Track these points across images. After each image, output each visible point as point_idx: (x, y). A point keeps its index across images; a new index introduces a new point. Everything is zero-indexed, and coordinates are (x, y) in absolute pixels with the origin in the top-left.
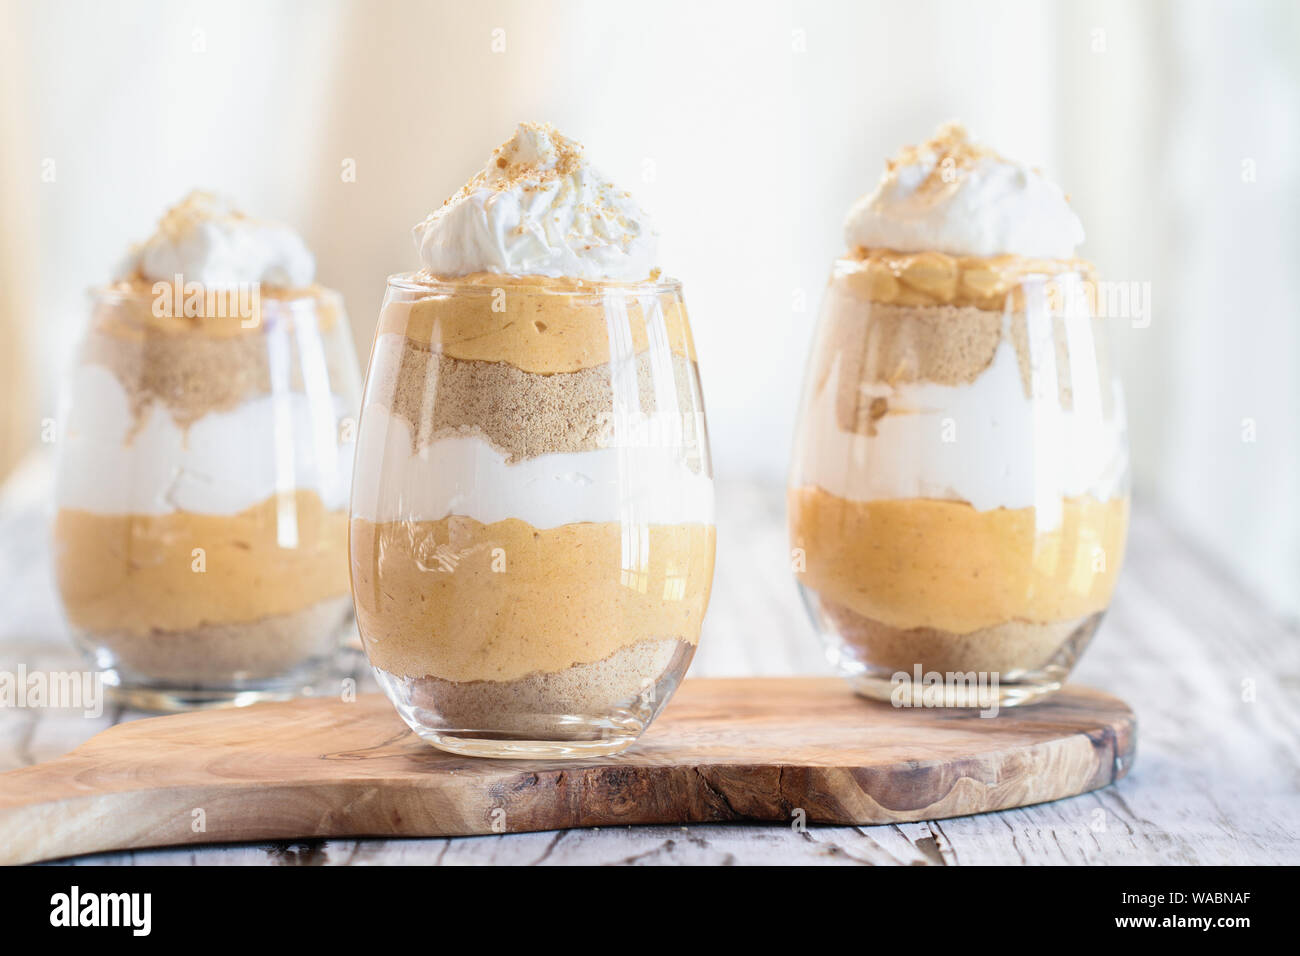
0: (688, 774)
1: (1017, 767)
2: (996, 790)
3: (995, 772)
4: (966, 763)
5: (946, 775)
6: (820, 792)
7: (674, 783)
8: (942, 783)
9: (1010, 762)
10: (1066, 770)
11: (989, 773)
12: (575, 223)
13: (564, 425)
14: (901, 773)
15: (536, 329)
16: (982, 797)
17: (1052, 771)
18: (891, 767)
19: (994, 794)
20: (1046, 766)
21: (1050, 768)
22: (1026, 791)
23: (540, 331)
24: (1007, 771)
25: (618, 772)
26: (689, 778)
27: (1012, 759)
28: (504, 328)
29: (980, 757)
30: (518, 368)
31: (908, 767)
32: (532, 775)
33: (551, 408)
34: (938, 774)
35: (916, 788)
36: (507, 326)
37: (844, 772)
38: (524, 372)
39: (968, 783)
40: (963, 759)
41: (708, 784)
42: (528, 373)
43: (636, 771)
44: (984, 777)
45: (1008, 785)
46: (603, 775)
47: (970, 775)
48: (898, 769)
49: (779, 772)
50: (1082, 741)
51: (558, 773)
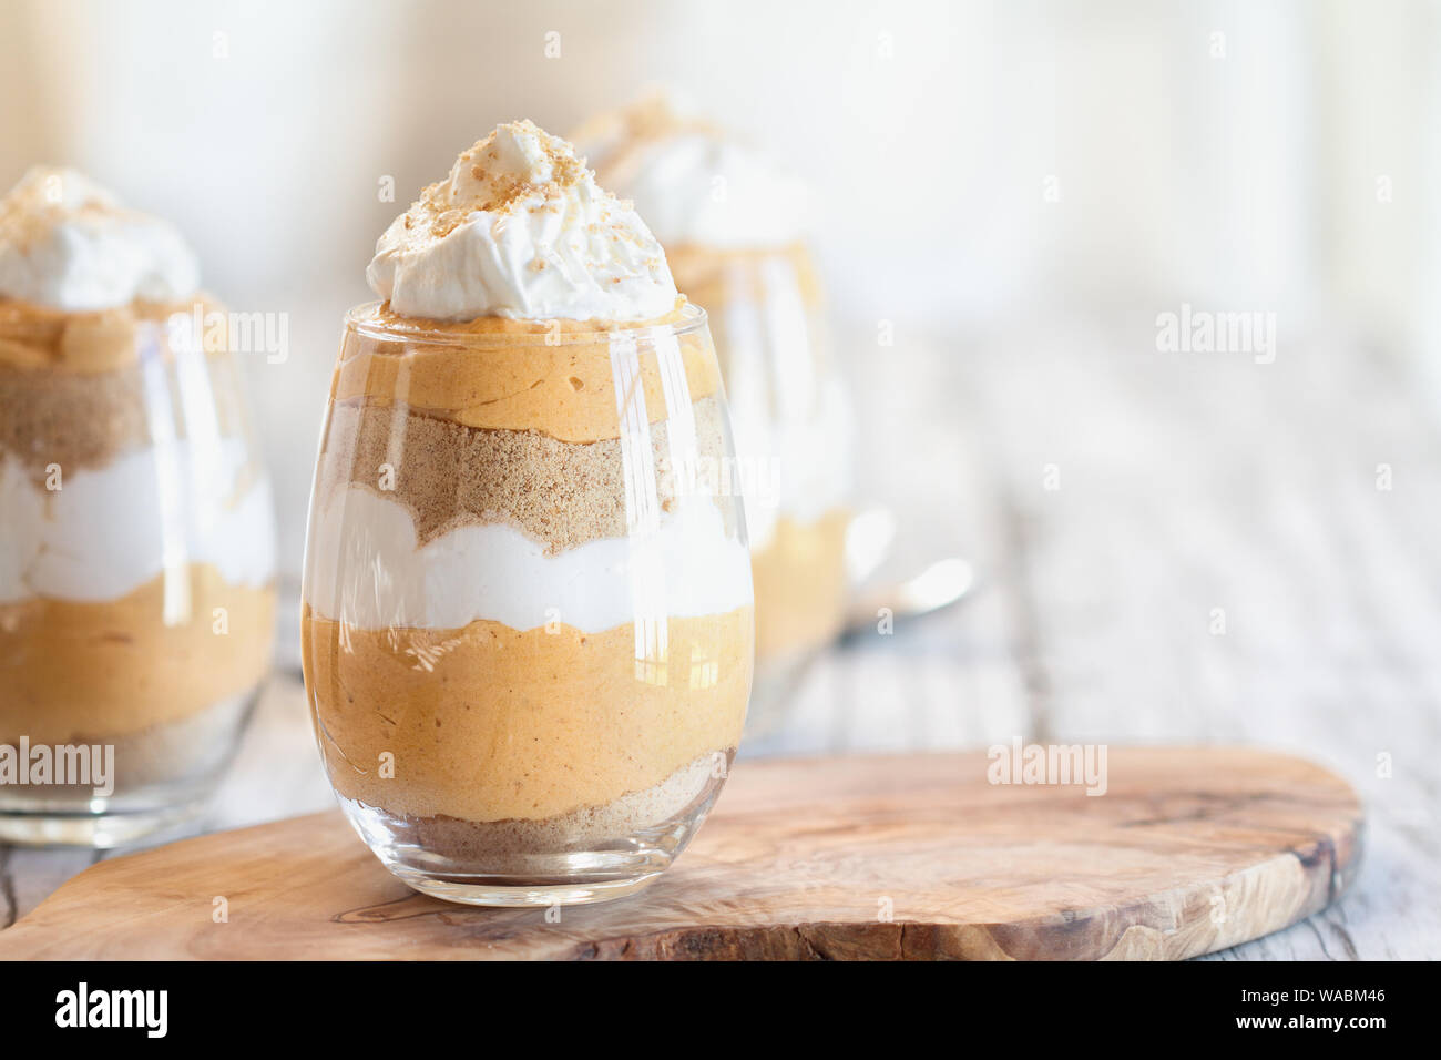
0: (786, 937)
1: (1203, 907)
2: (1175, 938)
3: (1174, 916)
4: (1137, 908)
5: (1111, 925)
6: (951, 955)
7: (769, 947)
8: (1105, 936)
9: (1194, 900)
10: (1266, 902)
11: (1167, 918)
12: (592, 249)
13: (611, 503)
14: (1053, 928)
15: (571, 387)
16: (1157, 948)
17: (1249, 906)
18: (1040, 919)
19: (1173, 942)
20: (1241, 901)
21: (1245, 903)
22: (1215, 934)
23: (577, 389)
24: (1190, 913)
25: (699, 935)
26: (788, 941)
27: (1196, 896)
28: (532, 387)
29: (1153, 899)
30: (553, 437)
31: (1062, 920)
32: (590, 947)
33: (596, 484)
34: (1101, 925)
35: (1073, 945)
36: (535, 385)
37: (981, 930)
38: (559, 441)
39: (1139, 932)
40: (1133, 903)
41: (812, 947)
42: (564, 442)
43: (722, 934)
44: (1160, 923)
45: (1191, 929)
46: (681, 941)
47: (1141, 922)
48: (1048, 923)
49: (900, 932)
50: (1290, 861)
51: (624, 942)
